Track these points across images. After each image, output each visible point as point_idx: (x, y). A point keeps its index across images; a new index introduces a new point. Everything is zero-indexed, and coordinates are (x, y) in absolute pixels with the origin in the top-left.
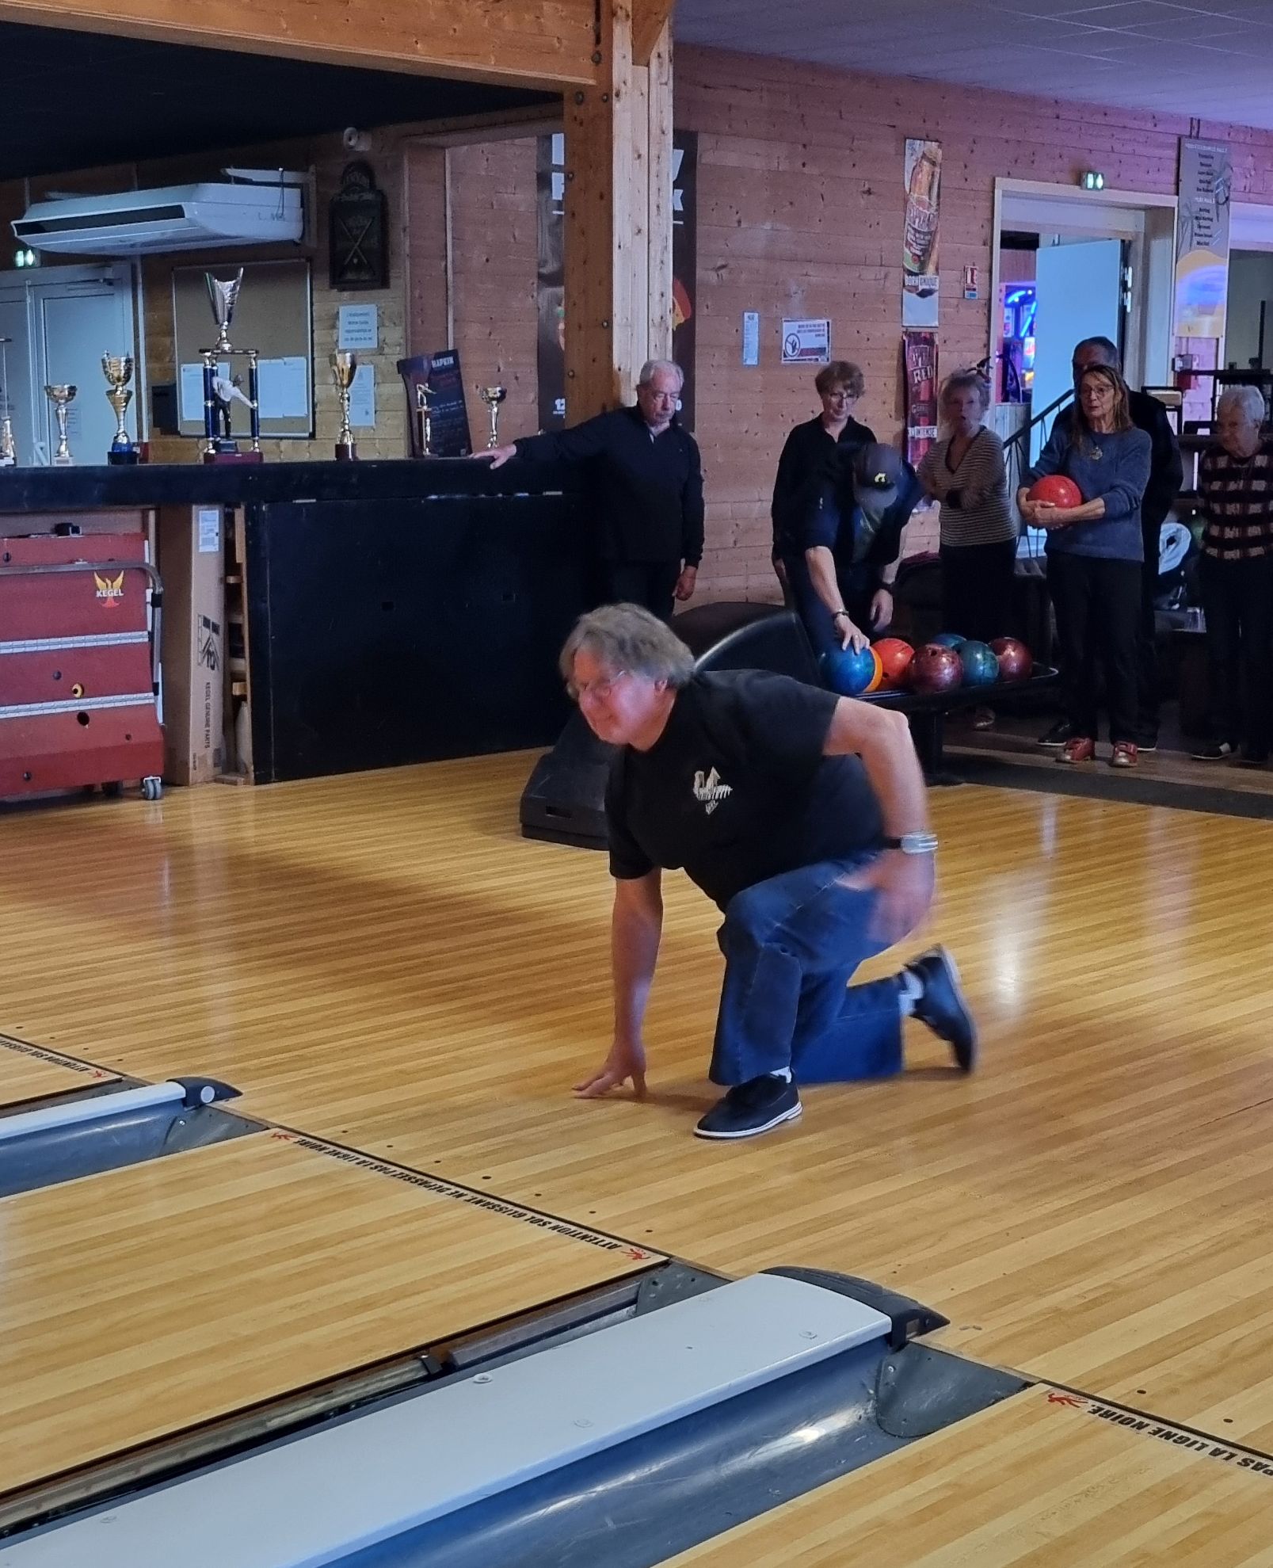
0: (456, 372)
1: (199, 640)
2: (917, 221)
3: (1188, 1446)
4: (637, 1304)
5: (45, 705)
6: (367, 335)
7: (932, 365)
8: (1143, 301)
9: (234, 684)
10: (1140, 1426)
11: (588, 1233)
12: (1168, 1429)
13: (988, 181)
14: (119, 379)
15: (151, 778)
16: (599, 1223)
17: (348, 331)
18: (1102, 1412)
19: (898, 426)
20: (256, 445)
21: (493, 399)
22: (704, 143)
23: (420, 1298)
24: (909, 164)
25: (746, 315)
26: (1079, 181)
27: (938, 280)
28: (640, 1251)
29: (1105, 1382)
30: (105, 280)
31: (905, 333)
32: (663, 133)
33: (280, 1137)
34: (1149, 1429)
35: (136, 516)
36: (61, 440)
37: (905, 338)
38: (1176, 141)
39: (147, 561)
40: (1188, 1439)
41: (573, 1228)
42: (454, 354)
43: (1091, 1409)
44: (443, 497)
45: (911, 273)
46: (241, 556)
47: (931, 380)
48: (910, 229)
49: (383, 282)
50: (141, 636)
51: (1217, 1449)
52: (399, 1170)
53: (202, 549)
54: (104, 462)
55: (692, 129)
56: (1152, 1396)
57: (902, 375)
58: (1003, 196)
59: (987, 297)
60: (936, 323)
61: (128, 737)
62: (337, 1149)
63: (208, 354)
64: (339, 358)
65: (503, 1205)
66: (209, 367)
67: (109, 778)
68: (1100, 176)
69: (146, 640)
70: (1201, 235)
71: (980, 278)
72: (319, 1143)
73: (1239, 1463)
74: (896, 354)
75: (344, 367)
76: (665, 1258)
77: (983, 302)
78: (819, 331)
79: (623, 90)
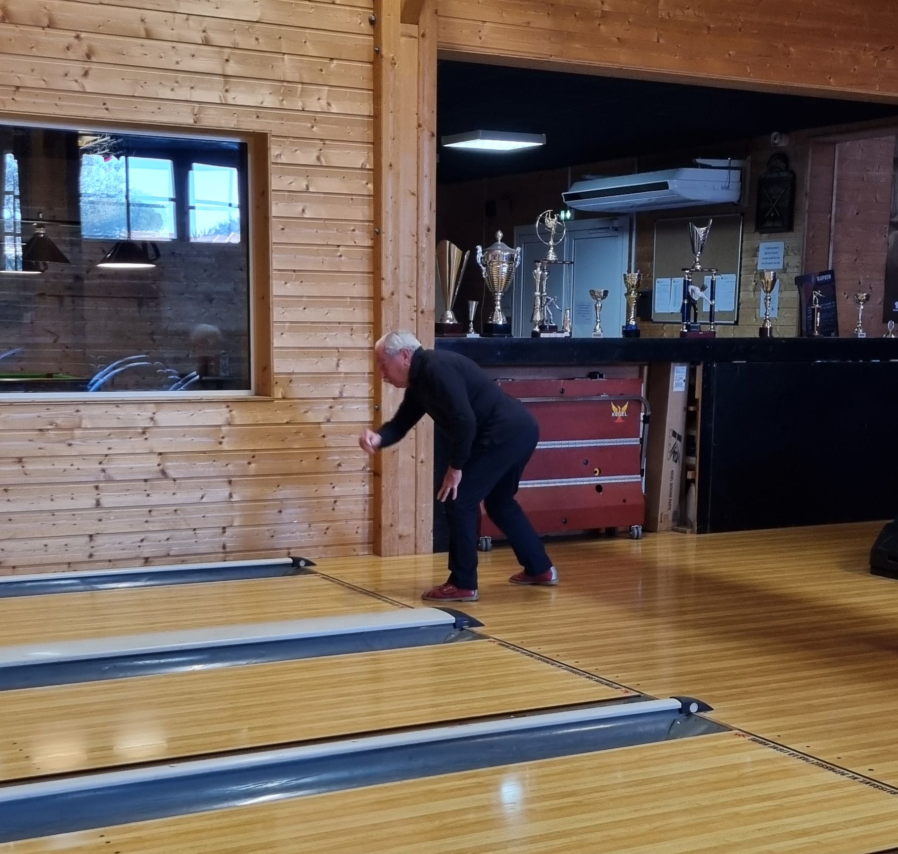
0: (833, 283)
1: (669, 444)
5: (578, 479)
6: (777, 260)
9: (688, 472)
14: (633, 286)
15: (636, 526)
17: (763, 258)
20: (712, 327)
21: (860, 301)
23: (837, 833)
30: (613, 228)
33: (740, 735)
35: (636, 369)
36: (597, 322)
39: (642, 395)
42: (832, 272)
44: (825, 361)
46: (698, 394)
49: (789, 228)
50: (636, 441)
52: (816, 761)
53: (675, 390)
54: (620, 336)
61: (624, 501)
62: (776, 745)
63: (687, 271)
64: (766, 274)
65: (884, 786)
66: (687, 279)
67: (611, 525)
69: (639, 443)
72: (764, 741)
75: (769, 280)
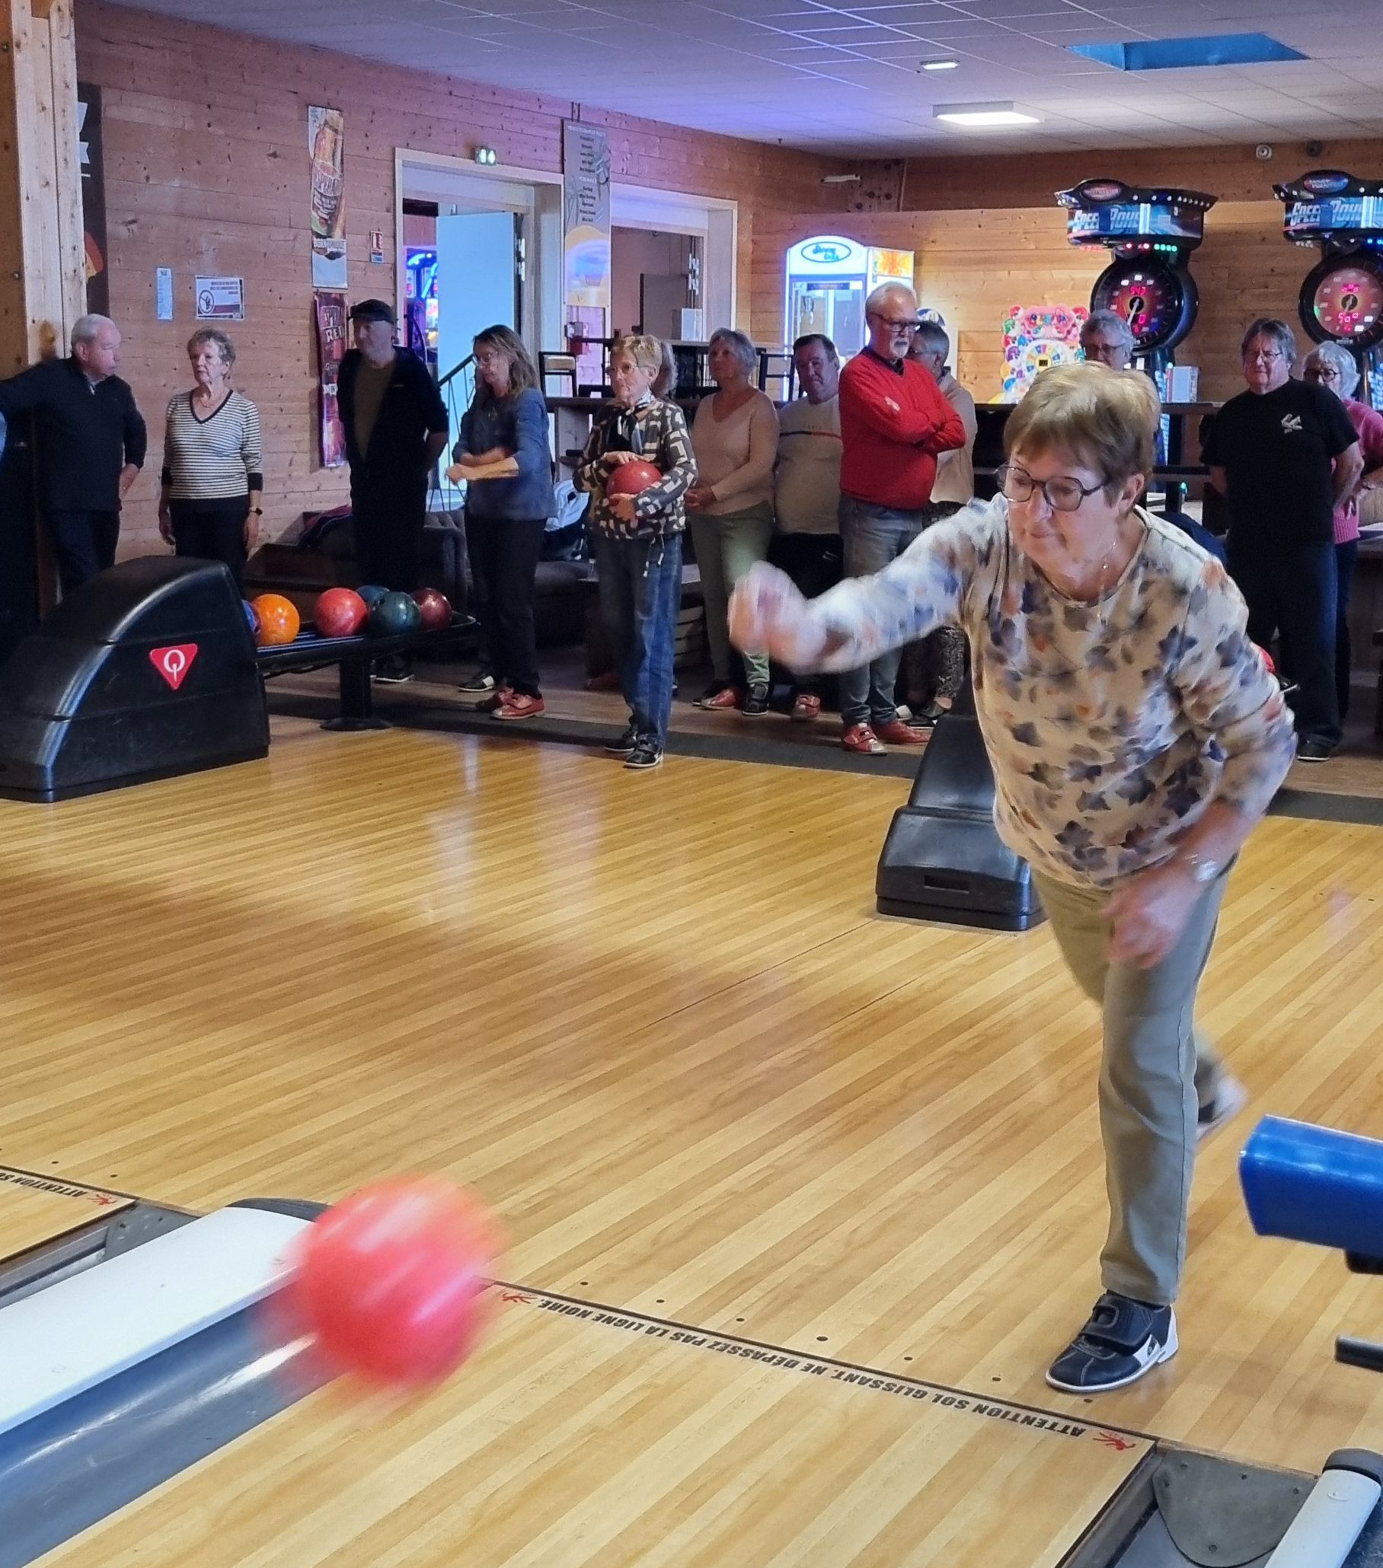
2: (323, 185)
3: (627, 1327)
4: (107, 1249)
7: (344, 326)
8: (536, 271)
10: (585, 1314)
11: (52, 1183)
12: (609, 1314)
13: (388, 150)
16: (63, 1172)
18: (551, 1305)
19: (314, 383)
22: (107, 97)
24: (313, 130)
25: (159, 269)
26: (473, 156)
27: (345, 243)
28: (107, 1196)
29: (551, 1278)
31: (316, 293)
32: (67, 86)
34: (593, 1316)
37: (316, 298)
38: (559, 123)
40: (626, 1321)
41: (36, 1179)
43: (540, 1304)
45: (319, 236)
47: (342, 339)
48: (316, 193)
51: (652, 1328)
55: (95, 82)
56: (593, 1286)
57: (314, 333)
58: (403, 166)
59: (392, 261)
60: (345, 285)
68: (492, 152)
70: (586, 212)
71: (385, 244)
73: (671, 1338)
74: (308, 313)
76: (132, 1201)
77: (390, 266)
78: (230, 288)
79: (24, 40)
